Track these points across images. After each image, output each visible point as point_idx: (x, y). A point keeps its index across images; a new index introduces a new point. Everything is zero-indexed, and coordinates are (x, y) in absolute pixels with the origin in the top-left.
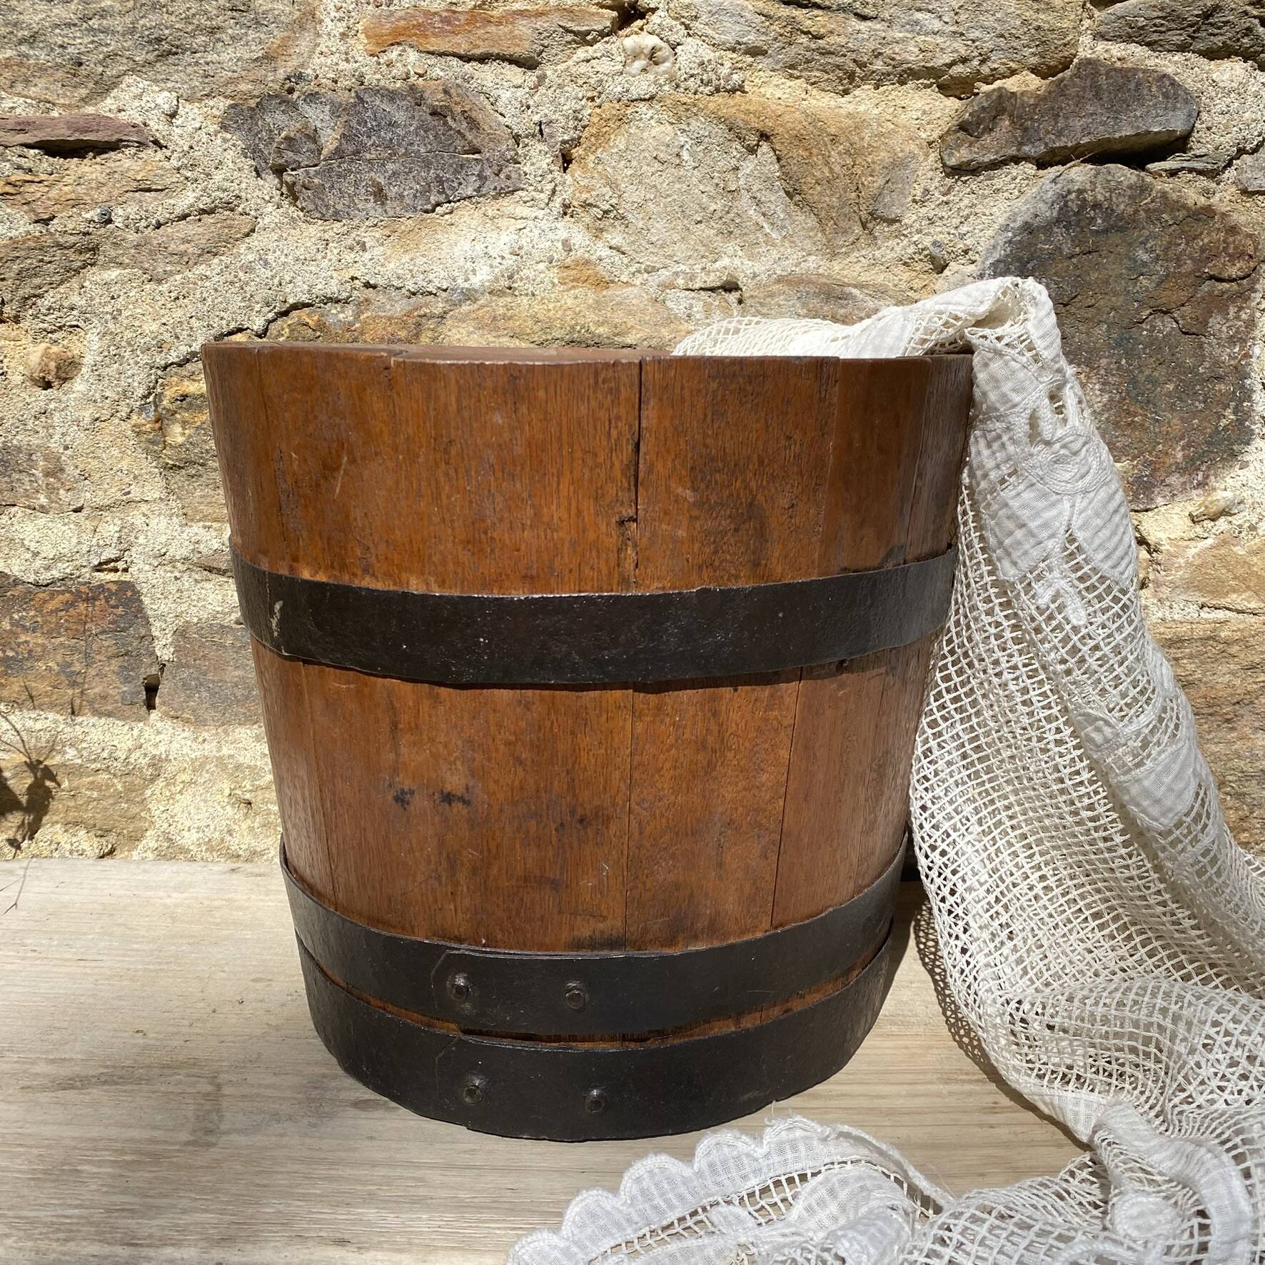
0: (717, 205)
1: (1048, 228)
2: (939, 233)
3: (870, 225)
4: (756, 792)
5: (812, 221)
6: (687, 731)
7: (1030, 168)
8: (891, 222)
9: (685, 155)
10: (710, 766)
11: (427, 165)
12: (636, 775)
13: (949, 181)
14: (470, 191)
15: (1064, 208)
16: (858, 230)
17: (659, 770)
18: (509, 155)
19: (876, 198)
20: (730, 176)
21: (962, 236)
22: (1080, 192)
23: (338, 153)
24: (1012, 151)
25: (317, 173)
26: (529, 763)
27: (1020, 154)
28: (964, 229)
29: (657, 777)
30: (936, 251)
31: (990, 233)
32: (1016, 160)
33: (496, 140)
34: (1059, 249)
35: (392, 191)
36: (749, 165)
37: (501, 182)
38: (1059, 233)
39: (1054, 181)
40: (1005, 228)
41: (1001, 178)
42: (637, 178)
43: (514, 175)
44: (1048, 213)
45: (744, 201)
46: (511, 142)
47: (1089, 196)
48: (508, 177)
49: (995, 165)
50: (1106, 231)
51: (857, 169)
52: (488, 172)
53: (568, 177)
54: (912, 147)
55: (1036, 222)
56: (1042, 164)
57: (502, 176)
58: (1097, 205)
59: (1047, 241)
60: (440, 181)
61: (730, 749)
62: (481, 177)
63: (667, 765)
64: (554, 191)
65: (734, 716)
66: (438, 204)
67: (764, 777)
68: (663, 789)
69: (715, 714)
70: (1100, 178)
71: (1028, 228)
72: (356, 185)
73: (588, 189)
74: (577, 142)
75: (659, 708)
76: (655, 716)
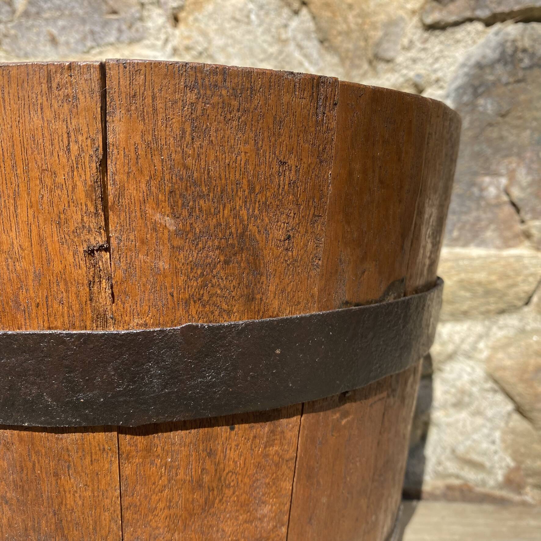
0: (273, 50)
1: (492, 65)
2: (420, 69)
3: (375, 63)
4: (258, 523)
5: (335, 60)
6: (181, 471)
7: (479, 26)
8: (388, 61)
9: (253, 17)
10: (208, 504)
11: (84, 21)
12: (128, 515)
13: (426, 35)
14: (112, 39)
15: (503, 53)
16: (366, 66)
17: (152, 510)
18: (137, 15)
19: (378, 44)
20: (282, 31)
21: (435, 71)
22: (514, 41)
23: (26, 14)
24: (468, 14)
25: (13, 27)
26: (14, 502)
27: (474, 16)
28: (436, 66)
29: (151, 517)
30: (418, 80)
31: (453, 68)
32: (471, 20)
33: (129, 6)
34: (499, 80)
35: (62, 39)
36: (294, 23)
37: (132, 33)
38: (499, 69)
39: (497, 34)
40: (463, 65)
41: (460, 33)
42: (221, 31)
43: (141, 30)
44: (492, 55)
45: (291, 47)
46: (139, 7)
47: (519, 44)
48: (137, 31)
49: (457, 24)
50: (531, 67)
51: (366, 27)
52: (124, 27)
53: (177, 32)
54: (401, 13)
55: (484, 62)
56: (489, 23)
57: (133, 30)
58: (524, 51)
59: (492, 74)
60: (92, 32)
61: (228, 487)
62: (120, 31)
63: (161, 505)
64: (166, 41)
65: (232, 454)
66: (92, 48)
67: (266, 510)
68: (157, 528)
69: (211, 454)
70: (528, 32)
71: (480, 66)
72: (38, 34)
73: (189, 38)
74: (181, 8)
75: (148, 450)
76: (144, 458)
